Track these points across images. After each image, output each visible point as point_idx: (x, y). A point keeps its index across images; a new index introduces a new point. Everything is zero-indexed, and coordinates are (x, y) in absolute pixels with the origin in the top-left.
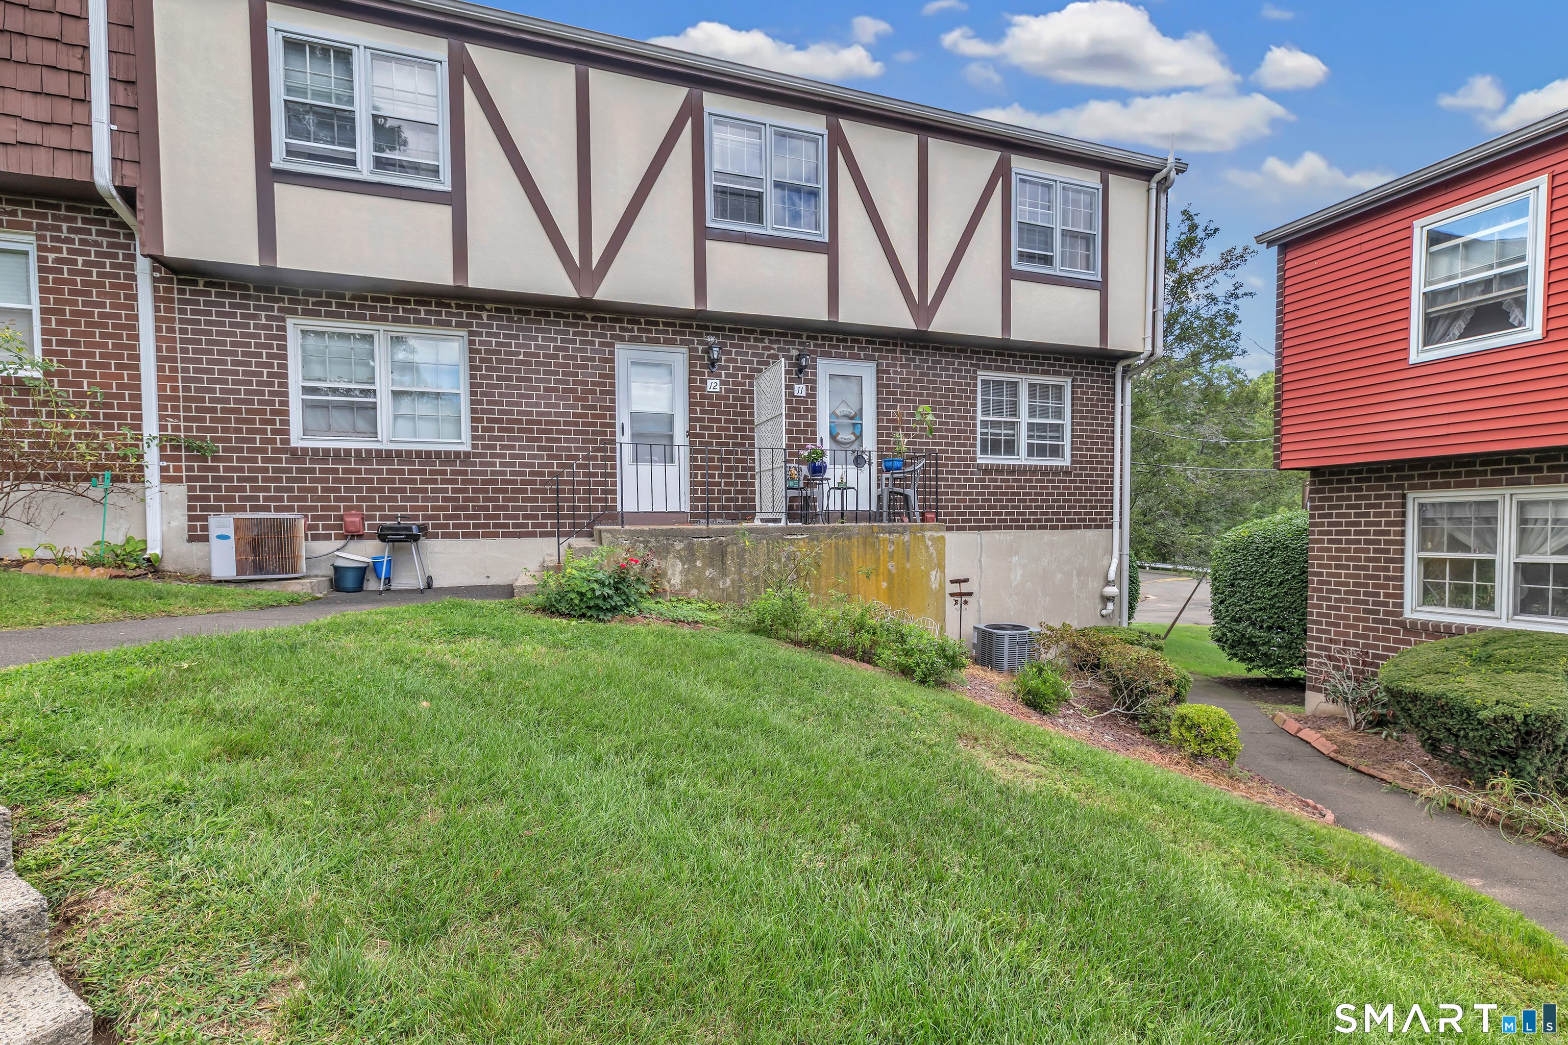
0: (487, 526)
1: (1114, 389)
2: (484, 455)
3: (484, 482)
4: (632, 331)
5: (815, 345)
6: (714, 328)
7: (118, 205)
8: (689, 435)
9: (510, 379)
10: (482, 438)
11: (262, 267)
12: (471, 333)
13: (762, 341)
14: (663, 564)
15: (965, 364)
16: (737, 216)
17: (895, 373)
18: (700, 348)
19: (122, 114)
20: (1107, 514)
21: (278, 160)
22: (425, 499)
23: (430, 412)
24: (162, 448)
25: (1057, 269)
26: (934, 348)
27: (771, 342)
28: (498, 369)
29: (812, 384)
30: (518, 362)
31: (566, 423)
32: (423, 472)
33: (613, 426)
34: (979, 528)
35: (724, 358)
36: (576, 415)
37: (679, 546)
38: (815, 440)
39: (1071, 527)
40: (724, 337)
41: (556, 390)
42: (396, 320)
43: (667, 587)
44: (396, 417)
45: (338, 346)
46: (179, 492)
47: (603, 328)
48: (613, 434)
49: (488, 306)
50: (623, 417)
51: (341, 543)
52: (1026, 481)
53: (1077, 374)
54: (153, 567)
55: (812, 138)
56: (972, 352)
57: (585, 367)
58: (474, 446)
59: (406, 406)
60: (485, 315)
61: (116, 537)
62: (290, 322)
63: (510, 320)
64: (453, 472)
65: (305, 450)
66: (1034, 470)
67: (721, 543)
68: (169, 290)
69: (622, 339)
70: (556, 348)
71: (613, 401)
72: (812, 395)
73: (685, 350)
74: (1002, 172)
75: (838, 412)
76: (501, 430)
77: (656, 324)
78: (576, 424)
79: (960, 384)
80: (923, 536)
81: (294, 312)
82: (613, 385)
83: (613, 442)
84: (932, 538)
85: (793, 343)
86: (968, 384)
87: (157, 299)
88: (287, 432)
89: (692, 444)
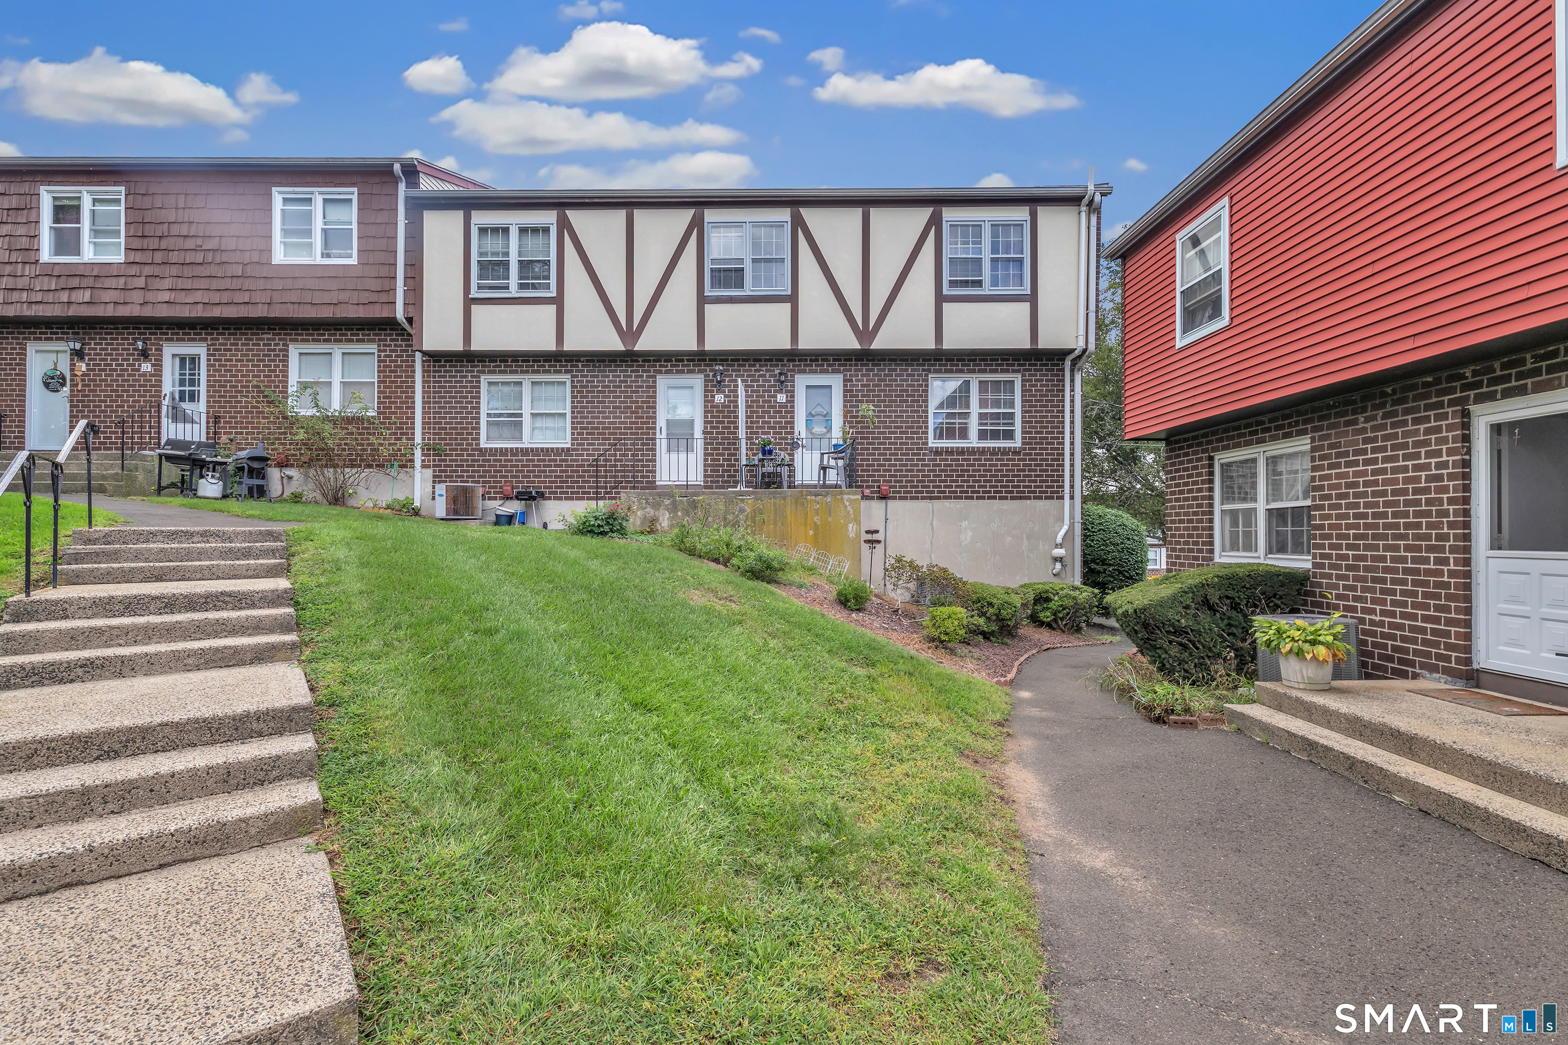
0: (578, 493)
1: (1063, 380)
2: (577, 450)
3: (577, 466)
4: (667, 366)
5: (794, 366)
6: (721, 360)
7: (406, 325)
8: (704, 433)
9: (593, 402)
10: (577, 439)
11: (464, 351)
12: (573, 376)
13: (754, 366)
14: (657, 513)
15: (918, 370)
16: (727, 286)
17: (857, 380)
18: (711, 374)
19: (410, 281)
20: (1058, 487)
21: (474, 294)
22: (545, 477)
23: (551, 425)
24: (423, 450)
25: (987, 290)
26: (890, 360)
27: (760, 366)
28: (587, 397)
29: (791, 394)
30: (599, 392)
31: (625, 428)
32: (544, 460)
33: (655, 428)
34: (931, 498)
35: (727, 379)
36: (631, 423)
37: (667, 502)
38: (793, 433)
39: (1021, 498)
40: (728, 365)
41: (620, 407)
42: (534, 372)
43: (659, 527)
44: (533, 429)
45: (506, 389)
46: (429, 472)
47: (648, 366)
48: (655, 434)
49: (582, 359)
50: (661, 422)
51: (502, 502)
52: (974, 460)
53: (1025, 370)
54: (416, 513)
55: (780, 225)
56: (924, 360)
57: (637, 392)
58: (572, 444)
59: (539, 423)
60: (580, 364)
61: (401, 497)
62: (482, 378)
63: (594, 366)
64: (561, 460)
65: (486, 449)
66: (983, 451)
67: (694, 500)
68: (429, 366)
69: (660, 372)
70: (620, 381)
71: (655, 413)
72: (791, 401)
73: (702, 376)
74: (935, 221)
75: (813, 412)
76: (588, 434)
77: (682, 361)
78: (631, 428)
79: (913, 386)
80: (842, 498)
81: (483, 372)
82: (655, 402)
83: (655, 439)
84: (849, 500)
85: (777, 366)
86: (921, 386)
87: (424, 371)
88: (478, 439)
89: (705, 439)
